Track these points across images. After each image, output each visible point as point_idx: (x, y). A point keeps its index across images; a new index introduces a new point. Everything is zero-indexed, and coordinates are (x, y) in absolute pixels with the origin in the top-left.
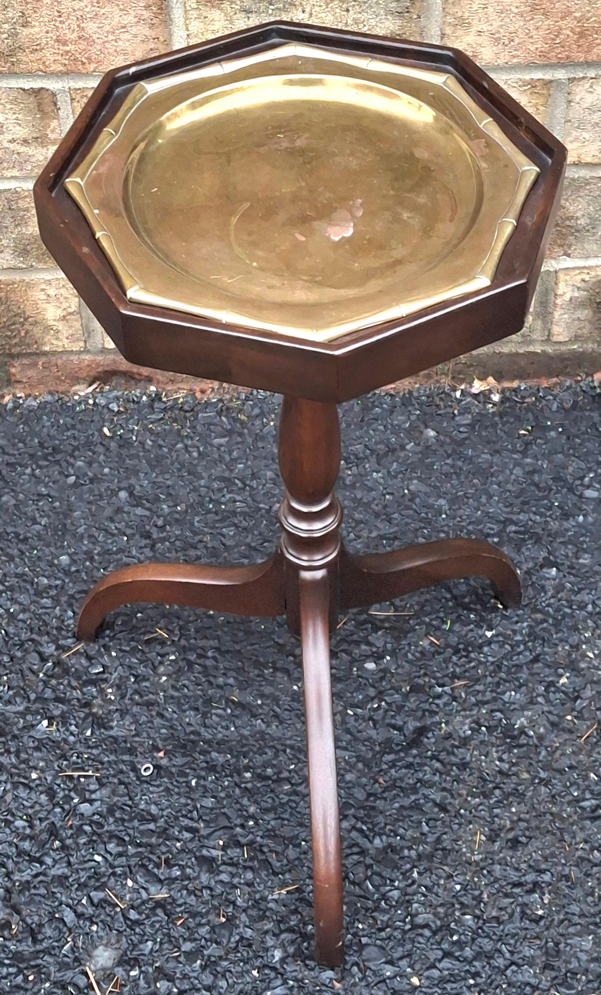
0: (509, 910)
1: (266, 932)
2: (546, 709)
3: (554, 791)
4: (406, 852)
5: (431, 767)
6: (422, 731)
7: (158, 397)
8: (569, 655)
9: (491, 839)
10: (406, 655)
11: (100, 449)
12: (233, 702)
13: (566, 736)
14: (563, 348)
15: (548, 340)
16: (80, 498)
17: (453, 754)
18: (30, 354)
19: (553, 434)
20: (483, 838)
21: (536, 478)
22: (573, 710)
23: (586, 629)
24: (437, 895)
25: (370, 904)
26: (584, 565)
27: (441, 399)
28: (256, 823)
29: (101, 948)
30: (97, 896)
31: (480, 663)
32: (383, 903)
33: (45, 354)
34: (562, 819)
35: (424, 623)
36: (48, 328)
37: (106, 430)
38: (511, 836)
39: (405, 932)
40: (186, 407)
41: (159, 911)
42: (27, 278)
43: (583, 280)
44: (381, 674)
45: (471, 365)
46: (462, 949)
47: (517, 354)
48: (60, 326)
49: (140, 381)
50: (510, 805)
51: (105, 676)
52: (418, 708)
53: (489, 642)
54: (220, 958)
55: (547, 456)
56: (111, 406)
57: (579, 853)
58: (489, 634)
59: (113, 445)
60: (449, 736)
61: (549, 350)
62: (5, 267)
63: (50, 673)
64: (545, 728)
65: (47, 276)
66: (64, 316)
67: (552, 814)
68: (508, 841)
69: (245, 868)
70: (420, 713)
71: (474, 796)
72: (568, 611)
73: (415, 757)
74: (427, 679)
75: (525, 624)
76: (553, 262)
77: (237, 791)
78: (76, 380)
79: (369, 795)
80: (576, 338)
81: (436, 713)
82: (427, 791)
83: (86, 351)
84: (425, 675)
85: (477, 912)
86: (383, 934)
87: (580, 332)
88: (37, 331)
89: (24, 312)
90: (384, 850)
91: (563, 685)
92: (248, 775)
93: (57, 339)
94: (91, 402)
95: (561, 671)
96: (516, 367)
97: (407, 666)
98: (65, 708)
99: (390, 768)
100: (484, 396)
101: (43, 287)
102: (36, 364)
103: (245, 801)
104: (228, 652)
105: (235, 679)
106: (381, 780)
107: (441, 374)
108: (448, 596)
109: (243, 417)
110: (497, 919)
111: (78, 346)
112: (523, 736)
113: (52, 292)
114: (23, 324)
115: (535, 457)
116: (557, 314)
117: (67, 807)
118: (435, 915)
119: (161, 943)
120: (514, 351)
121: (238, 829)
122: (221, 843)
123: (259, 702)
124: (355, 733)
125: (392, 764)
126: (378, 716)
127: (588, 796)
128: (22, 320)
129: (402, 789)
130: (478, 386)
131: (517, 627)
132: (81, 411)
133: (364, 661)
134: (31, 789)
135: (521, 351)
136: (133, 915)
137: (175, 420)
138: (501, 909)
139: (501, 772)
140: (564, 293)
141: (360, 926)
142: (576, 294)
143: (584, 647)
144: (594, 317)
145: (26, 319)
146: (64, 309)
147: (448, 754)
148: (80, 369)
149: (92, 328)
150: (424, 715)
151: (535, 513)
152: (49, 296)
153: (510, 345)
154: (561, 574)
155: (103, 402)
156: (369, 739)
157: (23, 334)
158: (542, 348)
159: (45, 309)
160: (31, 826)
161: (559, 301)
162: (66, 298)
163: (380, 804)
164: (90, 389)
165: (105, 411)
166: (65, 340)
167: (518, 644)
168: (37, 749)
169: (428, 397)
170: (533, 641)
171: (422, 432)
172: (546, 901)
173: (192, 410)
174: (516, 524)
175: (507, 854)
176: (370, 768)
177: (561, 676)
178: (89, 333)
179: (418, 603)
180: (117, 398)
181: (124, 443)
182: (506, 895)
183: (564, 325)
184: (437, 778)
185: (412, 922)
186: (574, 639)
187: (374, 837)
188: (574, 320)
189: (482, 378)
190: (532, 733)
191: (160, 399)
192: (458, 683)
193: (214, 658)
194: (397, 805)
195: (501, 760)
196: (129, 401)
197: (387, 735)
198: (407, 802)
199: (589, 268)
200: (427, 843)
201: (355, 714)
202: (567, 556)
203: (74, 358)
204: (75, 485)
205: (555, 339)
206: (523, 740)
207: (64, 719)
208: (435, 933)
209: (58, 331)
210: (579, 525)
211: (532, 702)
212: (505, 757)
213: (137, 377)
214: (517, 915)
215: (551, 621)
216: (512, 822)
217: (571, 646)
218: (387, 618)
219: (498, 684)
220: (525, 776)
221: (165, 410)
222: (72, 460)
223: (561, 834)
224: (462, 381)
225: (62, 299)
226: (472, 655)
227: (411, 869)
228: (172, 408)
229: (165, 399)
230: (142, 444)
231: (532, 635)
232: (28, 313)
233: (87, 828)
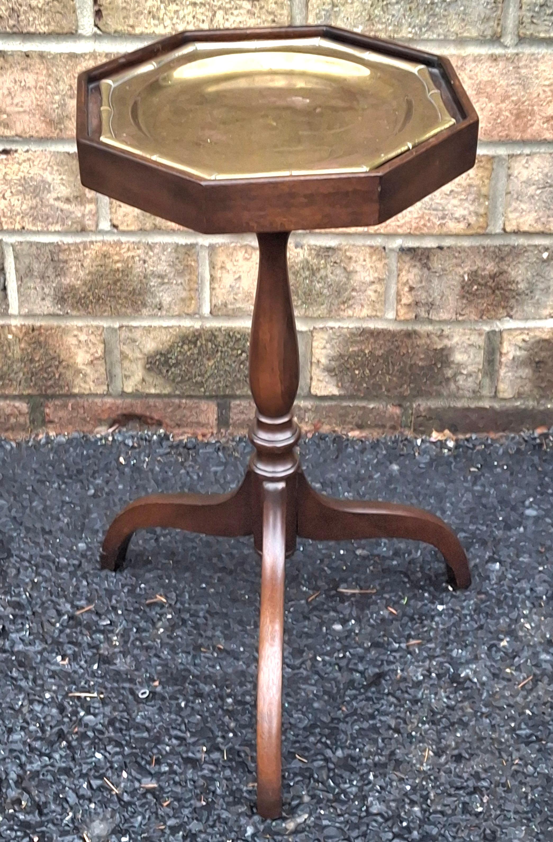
0: (453, 807)
1: (240, 814)
2: (488, 664)
3: (493, 722)
4: (364, 761)
5: (387, 701)
6: (380, 676)
7: (166, 437)
8: (509, 626)
9: (438, 754)
10: (369, 620)
11: (117, 472)
12: (219, 649)
13: (505, 683)
14: (508, 405)
15: (495, 396)
16: (97, 505)
17: (407, 692)
18: (61, 396)
19: (499, 470)
20: (431, 753)
21: (484, 501)
22: (512, 665)
23: (525, 607)
24: (390, 792)
25: (331, 796)
26: (523, 562)
27: (404, 445)
28: (235, 735)
29: (97, 822)
30: (96, 783)
31: (432, 629)
32: (342, 796)
33: (75, 396)
34: (501, 743)
35: (385, 598)
36: (79, 371)
37: (122, 460)
38: (456, 752)
39: (360, 818)
40: (189, 445)
41: (149, 796)
42: (63, 323)
43: (524, 340)
44: (346, 634)
45: (431, 418)
46: (410, 832)
47: (468, 409)
48: (88, 370)
49: (152, 424)
50: (456, 731)
51: (111, 628)
52: (377, 659)
53: (440, 614)
54: (200, 831)
55: (494, 485)
56: (126, 442)
57: (514, 768)
58: (440, 608)
59: (127, 470)
60: (404, 679)
61: (497, 405)
62: (45, 313)
63: (65, 624)
64: (488, 677)
65: (80, 323)
66: (92, 361)
67: (492, 738)
68: (452, 756)
69: (224, 767)
70: (379, 663)
71: (424, 723)
72: (509, 594)
73: (373, 693)
74: (386, 639)
75: (472, 602)
76: (498, 323)
77: (220, 712)
78: (99, 422)
79: (333, 719)
80: (519, 396)
81: (393, 663)
82: (383, 718)
83: (108, 395)
84: (384, 636)
85: (424, 806)
86: (342, 819)
87: (522, 389)
88: (69, 374)
89: (59, 356)
90: (346, 758)
91: (504, 647)
92: (230, 700)
93: (85, 382)
94: (110, 438)
95: (501, 636)
96: (468, 421)
97: (369, 629)
98: (76, 649)
99: (352, 700)
100: (442, 444)
101: (76, 333)
102: (66, 406)
103: (227, 719)
104: (217, 613)
105: (222, 632)
106: (344, 709)
107: (405, 427)
108: (406, 580)
109: (236, 455)
110: (442, 813)
111: (102, 389)
112: (468, 682)
113: (83, 337)
114: (57, 367)
115: (483, 486)
116: (502, 372)
117: (74, 718)
118: (389, 807)
119: (149, 819)
120: (466, 405)
121: (220, 740)
122: (205, 749)
123: (242, 649)
124: (323, 674)
125: (354, 697)
126: (343, 663)
127: (523, 726)
128: (57, 363)
129: (362, 716)
130: (435, 436)
131: (464, 604)
132: (102, 445)
133: (333, 624)
134: (44, 704)
135: (473, 406)
136: (126, 798)
137: (180, 454)
138: (445, 805)
139: (448, 707)
140: (508, 352)
141: (322, 812)
142: (518, 353)
143: (522, 620)
144: (533, 375)
145: (60, 363)
146: (92, 354)
147: (402, 692)
148: (103, 411)
149: (114, 373)
150: (382, 664)
151: (482, 525)
152: (80, 341)
153: (463, 401)
154: (504, 569)
155: (120, 439)
156: (335, 679)
157: (57, 376)
158: (491, 404)
159: (76, 354)
160: (43, 731)
161: (503, 359)
162: (94, 344)
163: (342, 726)
164: (111, 430)
165: (122, 446)
166: (91, 383)
167: (465, 616)
168: (51, 677)
169: (393, 442)
170: (478, 615)
171: (387, 467)
172: (485, 801)
173: (194, 447)
174: (465, 532)
175: (452, 766)
176: (335, 699)
177: (502, 640)
178: (111, 378)
179: (380, 584)
180: (133, 437)
181: (136, 469)
182: (450, 795)
183: (508, 382)
184: (392, 709)
185: (367, 811)
186: (514, 615)
187: (336, 749)
188: (517, 378)
189: (440, 430)
190: (475, 680)
191: (168, 439)
192: (412, 642)
193: (205, 618)
194: (357, 727)
195: (448, 698)
196: (142, 439)
197: (350, 677)
198: (365, 725)
199: (529, 329)
200: (382, 755)
201: (323, 660)
202: (509, 556)
203: (98, 400)
204: (94, 496)
205: (501, 395)
206: (468, 684)
207: (75, 657)
208: (386, 820)
209: (85, 375)
210: (520, 534)
211: (476, 658)
212: (452, 696)
213: (149, 421)
214: (459, 810)
215: (494, 600)
216: (457, 743)
217: (511, 619)
218: (354, 595)
219: (447, 644)
220: (470, 710)
221: (171, 447)
222: (92, 480)
223: (500, 753)
224: (423, 433)
225: (90, 345)
226: (425, 622)
227: (368, 773)
228: (178, 446)
229: (171, 439)
230: (152, 470)
231: (477, 610)
232: (62, 357)
233: (90, 734)
